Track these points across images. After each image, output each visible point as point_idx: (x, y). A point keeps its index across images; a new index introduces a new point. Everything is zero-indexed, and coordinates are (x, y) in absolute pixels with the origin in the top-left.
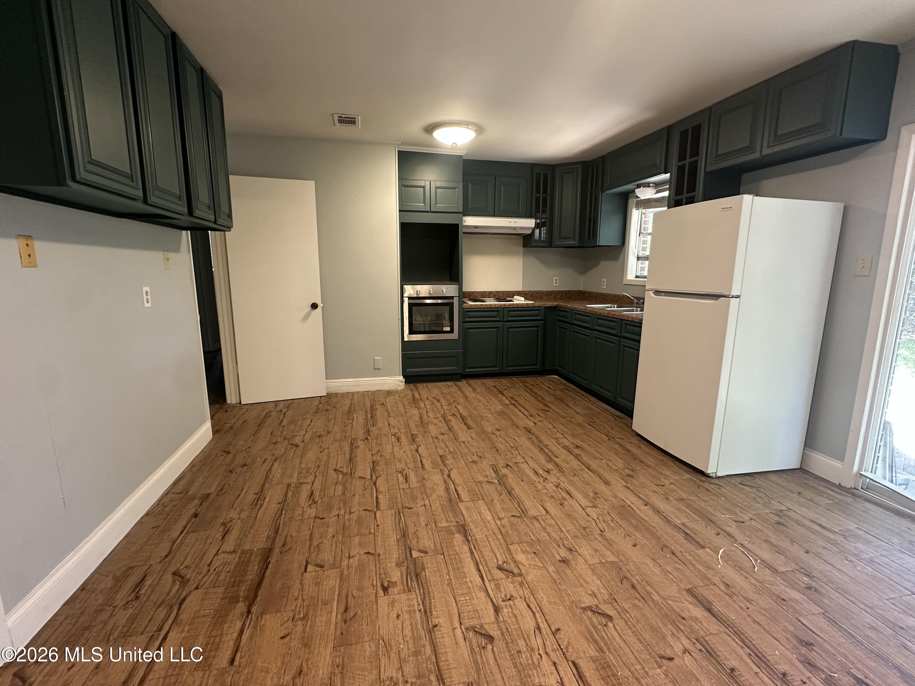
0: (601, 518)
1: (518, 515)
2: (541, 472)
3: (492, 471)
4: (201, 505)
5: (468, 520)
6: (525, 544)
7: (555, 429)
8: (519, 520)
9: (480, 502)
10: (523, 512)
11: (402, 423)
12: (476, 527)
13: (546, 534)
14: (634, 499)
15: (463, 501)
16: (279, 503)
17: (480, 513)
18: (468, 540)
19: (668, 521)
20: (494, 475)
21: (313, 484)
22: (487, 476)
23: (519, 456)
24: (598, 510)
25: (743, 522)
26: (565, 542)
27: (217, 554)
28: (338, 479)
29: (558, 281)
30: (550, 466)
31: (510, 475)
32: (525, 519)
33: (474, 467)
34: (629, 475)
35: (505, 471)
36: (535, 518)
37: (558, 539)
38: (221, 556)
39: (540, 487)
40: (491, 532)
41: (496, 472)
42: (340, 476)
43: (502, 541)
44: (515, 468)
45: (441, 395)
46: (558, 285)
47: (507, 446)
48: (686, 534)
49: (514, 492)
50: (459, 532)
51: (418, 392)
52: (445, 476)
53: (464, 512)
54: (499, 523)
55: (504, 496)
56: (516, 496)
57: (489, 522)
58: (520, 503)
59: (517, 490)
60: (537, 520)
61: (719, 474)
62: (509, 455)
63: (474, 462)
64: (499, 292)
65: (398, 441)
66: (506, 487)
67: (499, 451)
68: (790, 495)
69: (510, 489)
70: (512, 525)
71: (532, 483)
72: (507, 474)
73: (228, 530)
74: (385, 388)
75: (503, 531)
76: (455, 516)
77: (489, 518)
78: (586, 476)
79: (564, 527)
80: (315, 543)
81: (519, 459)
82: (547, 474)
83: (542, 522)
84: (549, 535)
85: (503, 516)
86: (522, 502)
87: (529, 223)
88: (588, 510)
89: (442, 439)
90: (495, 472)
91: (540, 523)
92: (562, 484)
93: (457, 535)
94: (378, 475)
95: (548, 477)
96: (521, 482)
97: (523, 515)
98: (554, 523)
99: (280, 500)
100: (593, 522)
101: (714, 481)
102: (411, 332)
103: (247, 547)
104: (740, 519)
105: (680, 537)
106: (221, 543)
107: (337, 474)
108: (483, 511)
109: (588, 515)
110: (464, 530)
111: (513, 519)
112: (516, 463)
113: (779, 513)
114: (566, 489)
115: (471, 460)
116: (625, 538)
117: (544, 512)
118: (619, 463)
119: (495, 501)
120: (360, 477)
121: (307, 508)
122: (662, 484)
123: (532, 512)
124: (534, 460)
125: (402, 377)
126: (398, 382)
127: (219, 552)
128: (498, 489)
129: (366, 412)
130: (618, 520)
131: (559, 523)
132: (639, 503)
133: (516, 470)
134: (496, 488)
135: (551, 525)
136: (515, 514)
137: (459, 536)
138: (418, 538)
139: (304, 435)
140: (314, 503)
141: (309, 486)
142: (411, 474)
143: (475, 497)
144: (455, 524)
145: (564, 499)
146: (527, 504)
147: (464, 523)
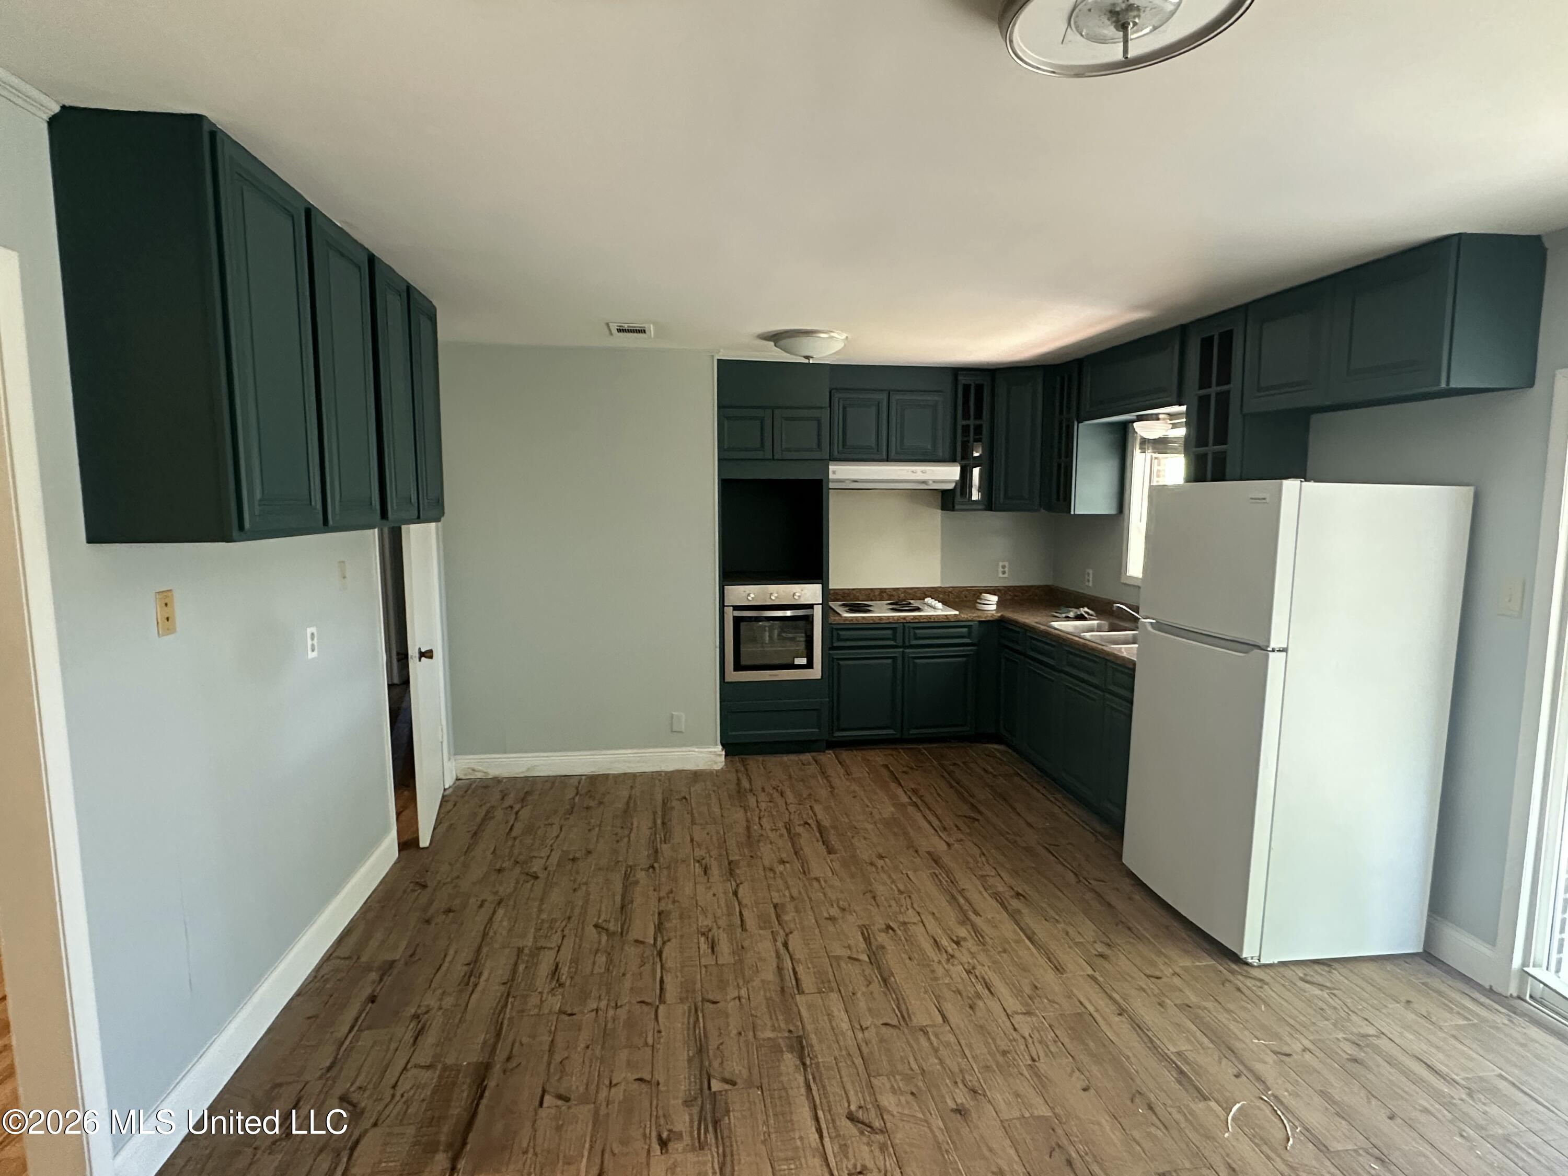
0: (1036, 1035)
1: (895, 1022)
2: (945, 942)
3: (861, 939)
4: (381, 980)
5: (809, 1027)
6: (898, 1077)
7: (984, 859)
8: (895, 1032)
9: (834, 996)
10: (903, 1017)
11: (714, 838)
12: (820, 1041)
13: (936, 1061)
14: (1102, 1003)
15: (803, 993)
16: (504, 984)
17: (830, 1016)
18: (804, 1064)
19: (1152, 1046)
20: (863, 945)
21: (558, 951)
22: (849, 947)
23: (910, 911)
24: (1034, 1019)
25: (1289, 1055)
26: (968, 1077)
27: (405, 1069)
28: (600, 942)
29: (1006, 569)
30: (962, 932)
31: (890, 946)
32: (906, 1031)
33: (831, 929)
34: (1101, 956)
35: (882, 938)
36: (923, 1030)
37: (956, 1070)
38: (413, 1072)
39: (940, 972)
40: (844, 1052)
41: (867, 940)
42: (604, 938)
43: (861, 1068)
44: (899, 932)
45: (787, 783)
46: (1006, 575)
47: (892, 889)
48: (1182, 1072)
49: (893, 979)
50: (791, 1049)
51: (748, 775)
52: (779, 944)
53: (804, 1013)
54: (860, 1035)
55: (876, 987)
56: (895, 986)
57: (843, 1034)
58: (901, 1002)
59: (899, 977)
60: (926, 1033)
61: (1264, 961)
62: (895, 907)
63: (831, 919)
64: (898, 589)
65: (705, 873)
66: (879, 968)
67: (878, 898)
68: (1390, 1006)
69: (886, 975)
70: (882, 1040)
71: (925, 964)
72: (885, 944)
73: (423, 1028)
74: (691, 766)
75: (865, 1050)
76: (788, 1020)
77: (845, 1026)
78: (1023, 953)
79: (970, 1047)
80: (558, 1058)
81: (911, 916)
82: (955, 947)
83: (932, 1038)
84: (941, 1062)
85: (869, 1023)
86: (903, 999)
87: (949, 474)
88: (1017, 1019)
89: (781, 873)
90: (865, 939)
91: (929, 1039)
92: (979, 967)
93: (788, 1056)
94: (666, 938)
95: (957, 954)
96: (907, 961)
97: (902, 1023)
98: (952, 1039)
99: (505, 979)
100: (1021, 1041)
101: (1255, 973)
102: (738, 667)
103: (450, 1061)
104: (1286, 1049)
105: (1169, 1077)
106: (412, 1049)
107: (599, 933)
108: (836, 1013)
109: (1015, 1029)
110: (800, 1046)
111: (884, 1030)
112: (905, 923)
113: (1361, 1041)
114: (984, 979)
115: (826, 915)
116: (1071, 1075)
117: (940, 1020)
118: (1089, 930)
119: (859, 994)
120: (637, 941)
121: (548, 993)
122: (1158, 974)
123: (920, 1019)
124: (936, 919)
125: (720, 747)
126: (713, 756)
127: (409, 1066)
128: (867, 973)
129: (655, 813)
130: (1066, 1041)
131: (963, 1042)
132: (1108, 1009)
133: (903, 938)
134: (863, 971)
135: (948, 1045)
136: (889, 1021)
137: (790, 1056)
138: (722, 1057)
139: (548, 857)
140: (560, 985)
141: (552, 954)
142: (721, 938)
143: (825, 986)
144: (786, 1034)
145: (978, 996)
146: (913, 1002)
147: (801, 1033)
